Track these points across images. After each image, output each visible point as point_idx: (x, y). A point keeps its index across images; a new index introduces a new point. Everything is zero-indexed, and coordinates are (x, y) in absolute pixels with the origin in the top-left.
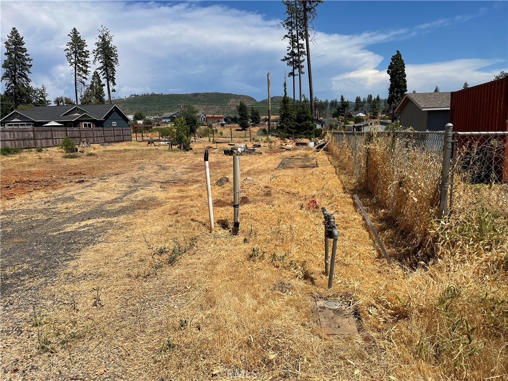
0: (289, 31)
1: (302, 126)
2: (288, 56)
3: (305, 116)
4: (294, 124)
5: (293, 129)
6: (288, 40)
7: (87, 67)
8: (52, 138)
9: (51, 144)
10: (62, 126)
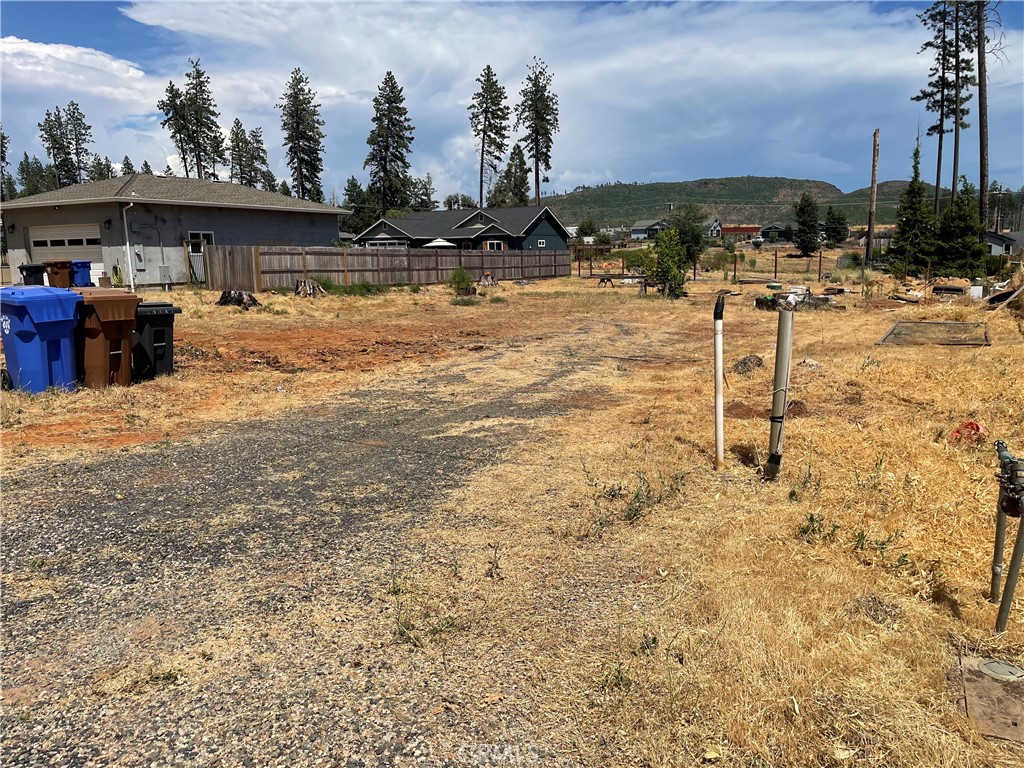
0: (936, 33)
1: (952, 247)
2: (929, 90)
3: (962, 225)
4: (932, 244)
5: (929, 254)
6: (932, 55)
7: (503, 137)
8: (436, 269)
9: (433, 279)
10: (453, 247)
